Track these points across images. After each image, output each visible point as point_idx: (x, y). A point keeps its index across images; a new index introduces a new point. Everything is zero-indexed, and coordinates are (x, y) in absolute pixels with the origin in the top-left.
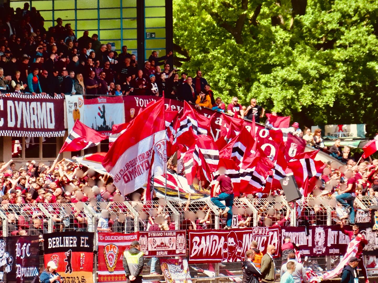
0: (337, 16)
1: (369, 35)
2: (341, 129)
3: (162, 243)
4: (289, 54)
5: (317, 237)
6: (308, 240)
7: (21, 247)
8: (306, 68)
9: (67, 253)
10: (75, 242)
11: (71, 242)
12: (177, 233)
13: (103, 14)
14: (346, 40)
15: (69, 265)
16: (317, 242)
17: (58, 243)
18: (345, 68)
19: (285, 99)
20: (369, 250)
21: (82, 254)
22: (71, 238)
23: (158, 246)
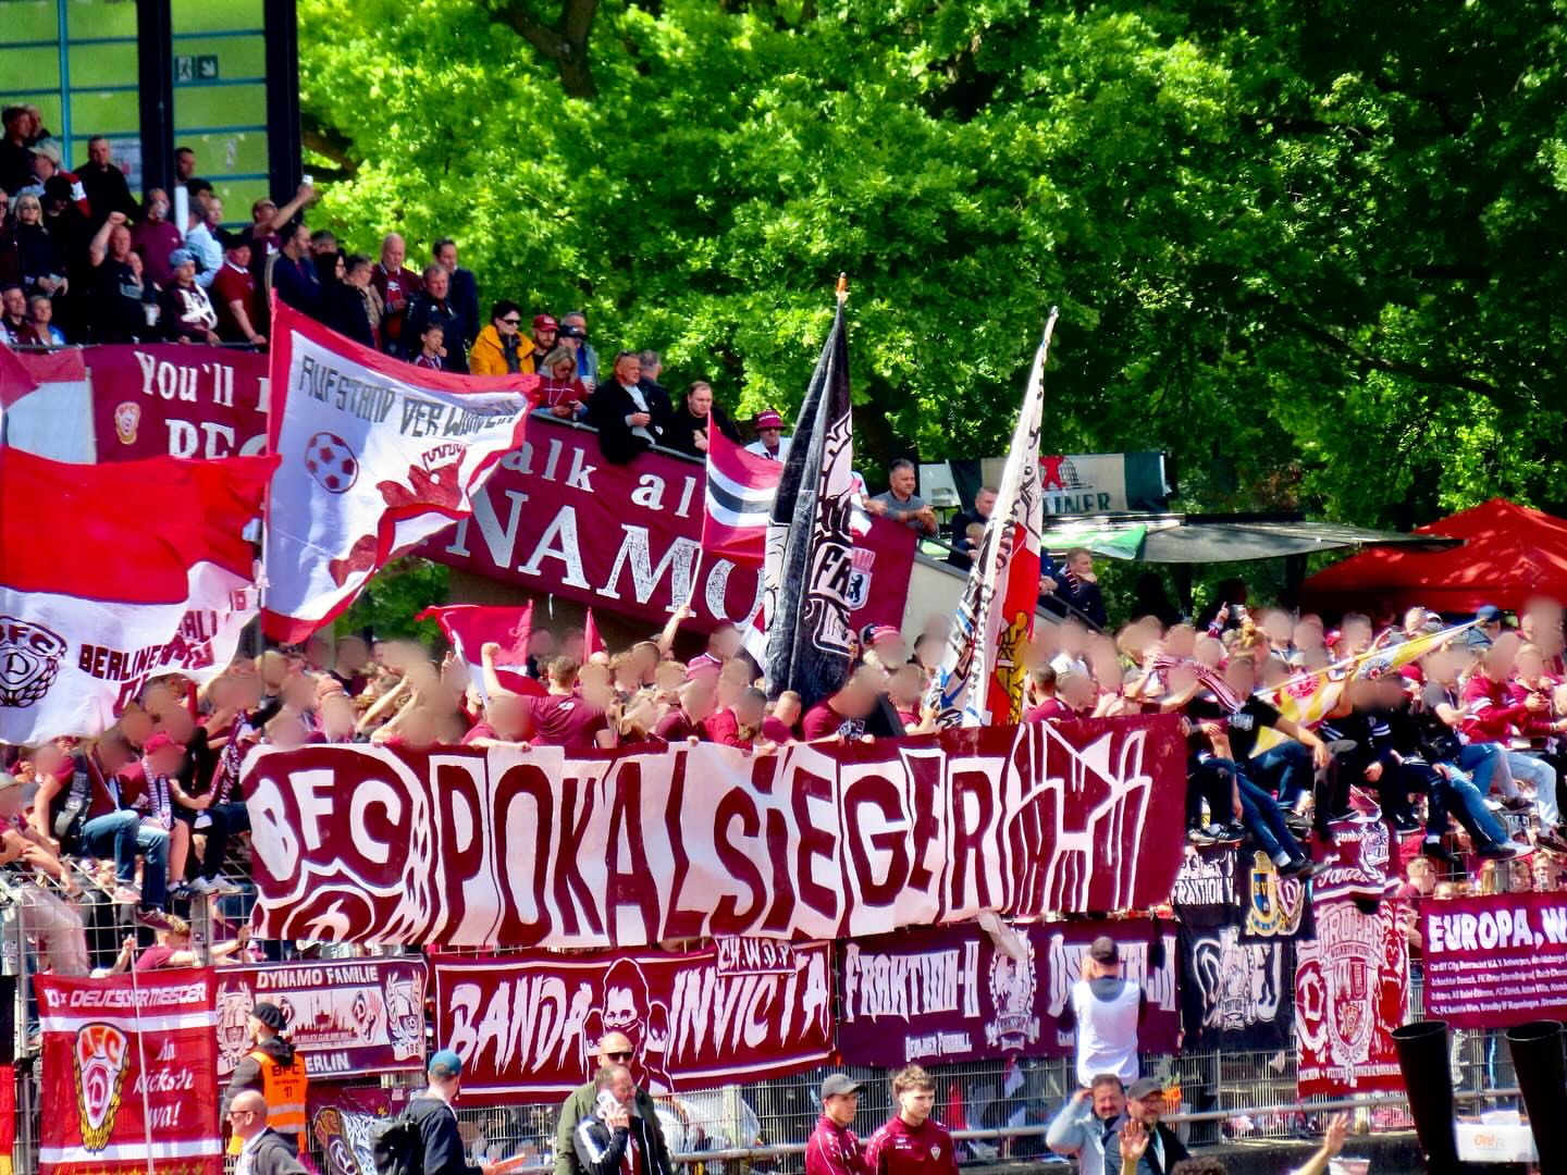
3: (322, 1018)
6: (961, 989)
12: (384, 971)
16: (1003, 999)
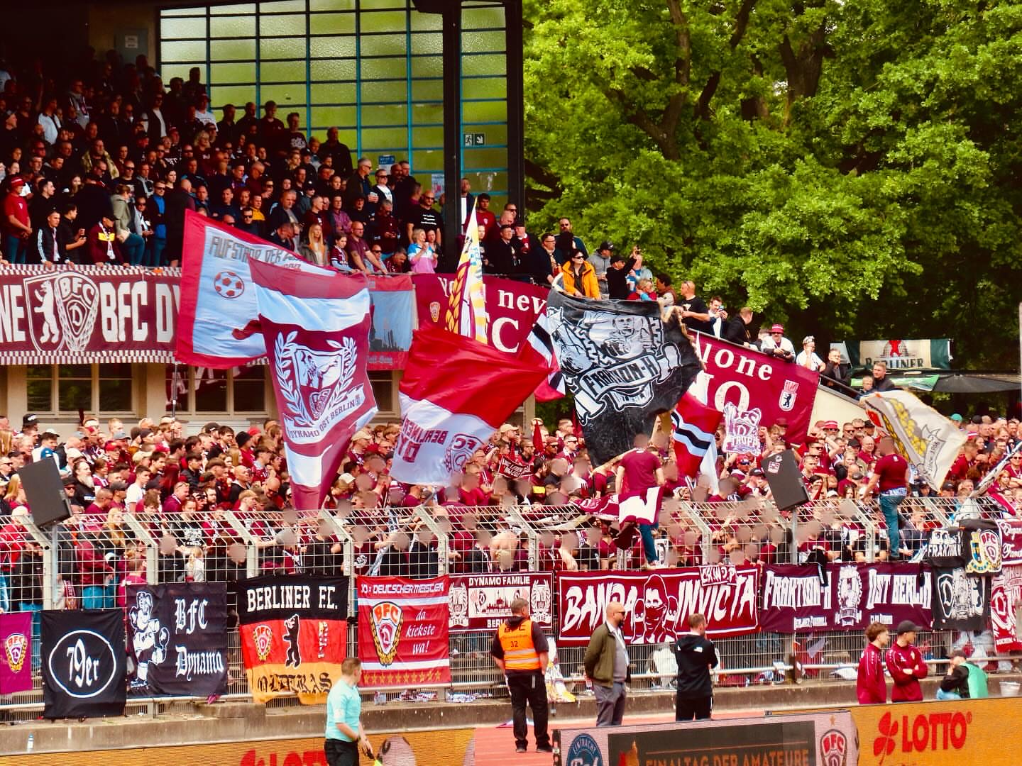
0: (889, 98)
1: (959, 140)
2: (895, 350)
3: (500, 601)
4: (781, 183)
5: (843, 590)
6: (822, 595)
7: (188, 607)
8: (818, 214)
9: (289, 623)
10: (306, 597)
11: (298, 597)
12: (533, 579)
13: (369, 92)
14: (908, 150)
15: (294, 648)
16: (844, 600)
17: (267, 598)
18: (904, 214)
19: (771, 284)
20: (959, 617)
21: (322, 625)
22: (298, 588)
23: (490, 607)
